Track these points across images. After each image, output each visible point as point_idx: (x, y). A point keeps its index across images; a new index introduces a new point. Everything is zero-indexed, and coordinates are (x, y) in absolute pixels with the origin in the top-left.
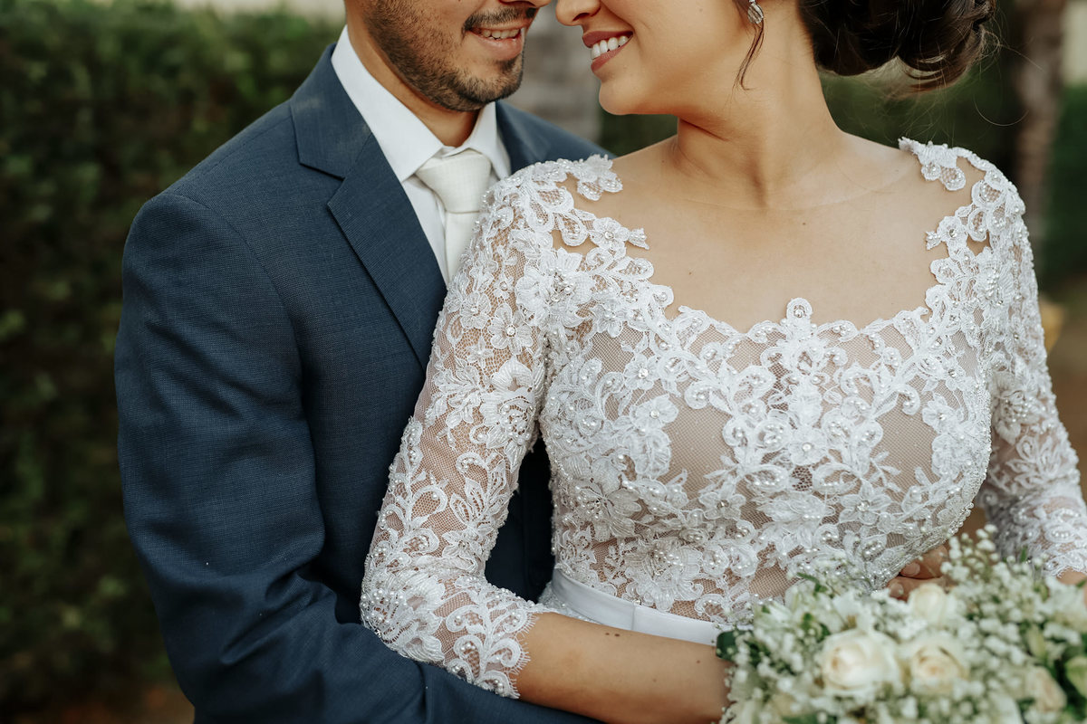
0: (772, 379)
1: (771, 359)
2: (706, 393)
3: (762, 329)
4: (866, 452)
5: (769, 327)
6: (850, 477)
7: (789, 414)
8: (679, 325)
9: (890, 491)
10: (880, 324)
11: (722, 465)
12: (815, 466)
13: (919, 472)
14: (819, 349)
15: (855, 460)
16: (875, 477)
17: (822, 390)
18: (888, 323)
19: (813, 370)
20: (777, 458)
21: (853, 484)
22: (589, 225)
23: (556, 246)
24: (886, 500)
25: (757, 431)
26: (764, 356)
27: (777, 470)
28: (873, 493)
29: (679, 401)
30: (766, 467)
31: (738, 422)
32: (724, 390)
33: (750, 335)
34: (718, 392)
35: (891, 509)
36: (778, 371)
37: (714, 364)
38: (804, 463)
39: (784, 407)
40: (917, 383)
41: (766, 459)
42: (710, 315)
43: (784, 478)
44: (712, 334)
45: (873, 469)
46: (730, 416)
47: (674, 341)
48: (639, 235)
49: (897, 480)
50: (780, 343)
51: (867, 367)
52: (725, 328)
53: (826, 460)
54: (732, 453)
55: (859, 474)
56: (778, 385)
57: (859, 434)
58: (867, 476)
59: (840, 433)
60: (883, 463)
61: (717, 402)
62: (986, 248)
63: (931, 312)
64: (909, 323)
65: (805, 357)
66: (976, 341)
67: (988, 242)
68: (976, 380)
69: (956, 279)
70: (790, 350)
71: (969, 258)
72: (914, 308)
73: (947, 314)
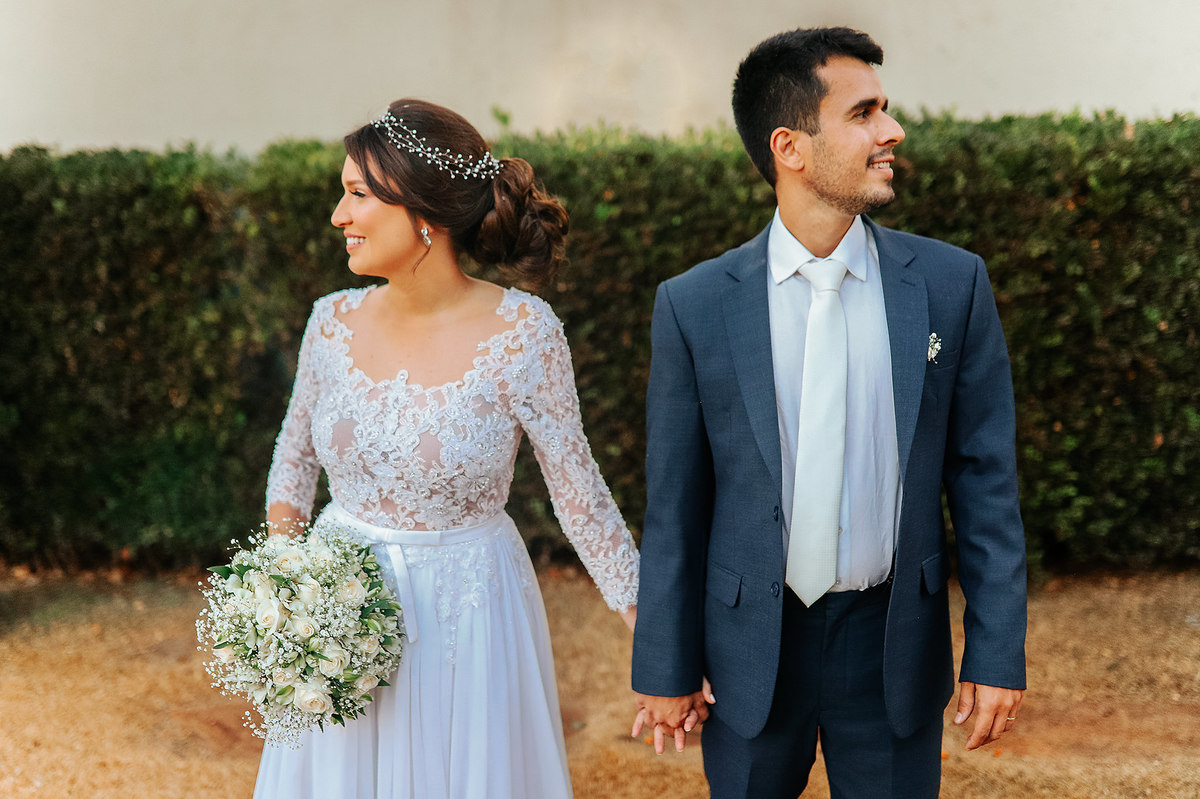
0: (380, 408)
1: (383, 399)
2: (351, 412)
3: (381, 385)
4: (411, 450)
5: (387, 383)
10: (433, 389)
11: (351, 445)
12: (391, 453)
13: (434, 463)
14: (403, 396)
15: (406, 453)
16: (415, 462)
17: (399, 417)
18: (438, 389)
19: (398, 407)
20: (375, 446)
21: (406, 463)
22: (335, 325)
23: (321, 335)
24: (421, 473)
25: (368, 432)
26: (380, 397)
27: (375, 452)
28: (416, 469)
29: (340, 414)
30: (369, 449)
31: (360, 427)
32: (359, 411)
33: (378, 386)
34: (357, 412)
35: (424, 477)
36: (384, 405)
37: (359, 398)
38: (386, 451)
39: (382, 423)
40: (441, 420)
41: (370, 446)
42: (365, 373)
43: (377, 454)
44: (363, 383)
47: (348, 386)
49: (423, 464)
50: (389, 391)
52: (369, 381)
53: (395, 450)
54: (356, 440)
55: (408, 459)
56: (382, 412)
57: (409, 441)
58: (412, 461)
59: (401, 439)
61: (354, 416)
62: (519, 353)
63: (464, 384)
64: (449, 390)
65: (396, 400)
66: (496, 399)
67: (521, 349)
68: (485, 420)
69: (489, 367)
70: (391, 396)
71: (503, 357)
72: (454, 381)
73: (475, 385)
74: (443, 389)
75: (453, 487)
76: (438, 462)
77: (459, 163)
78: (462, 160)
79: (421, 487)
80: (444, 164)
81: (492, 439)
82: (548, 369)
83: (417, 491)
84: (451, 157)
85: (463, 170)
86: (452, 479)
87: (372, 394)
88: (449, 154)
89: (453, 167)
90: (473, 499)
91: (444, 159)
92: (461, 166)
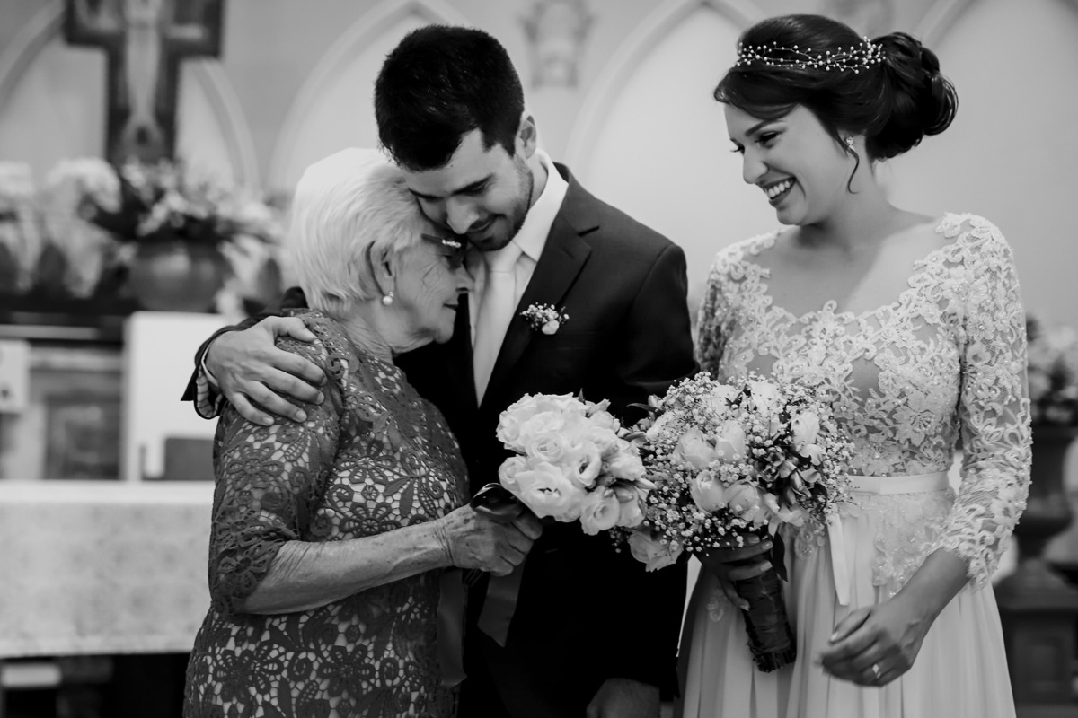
0: (804, 342)
1: (807, 332)
2: (769, 348)
3: (806, 318)
4: (842, 379)
5: (811, 315)
6: (835, 393)
7: (808, 359)
8: (769, 315)
9: (856, 401)
10: (867, 314)
12: (818, 386)
13: (871, 390)
14: (832, 327)
15: (836, 384)
16: (847, 393)
17: (827, 348)
18: (872, 313)
19: (826, 337)
20: (799, 381)
21: (836, 397)
22: (745, 268)
23: (728, 281)
24: (856, 406)
25: (790, 366)
26: (804, 330)
28: (849, 402)
29: (756, 352)
31: (782, 362)
32: (778, 346)
33: (801, 320)
34: (776, 348)
35: (860, 410)
36: (809, 337)
37: (778, 334)
38: (812, 384)
39: (807, 355)
40: (878, 343)
41: (793, 381)
42: (786, 310)
44: (784, 320)
45: (846, 389)
46: (777, 359)
47: (765, 323)
48: (767, 271)
49: (858, 394)
50: (814, 323)
51: (853, 336)
52: (790, 316)
53: (823, 383)
55: (839, 391)
56: (806, 345)
57: (840, 370)
58: (844, 392)
59: (830, 369)
60: (851, 385)
61: (774, 352)
62: (960, 268)
63: (901, 304)
64: (885, 312)
65: (824, 331)
66: (937, 320)
67: (962, 263)
68: (928, 343)
69: (926, 283)
70: (817, 327)
71: (942, 271)
72: (890, 304)
73: (912, 304)
74: (879, 312)
75: (895, 421)
76: (877, 390)
77: (854, 56)
78: (855, 52)
79: (855, 424)
80: (842, 64)
81: (937, 365)
82: (994, 288)
83: (850, 431)
84: (844, 53)
85: (860, 62)
86: (894, 411)
87: (796, 330)
88: (842, 52)
89: (851, 63)
90: (916, 442)
91: (839, 59)
92: (857, 58)
